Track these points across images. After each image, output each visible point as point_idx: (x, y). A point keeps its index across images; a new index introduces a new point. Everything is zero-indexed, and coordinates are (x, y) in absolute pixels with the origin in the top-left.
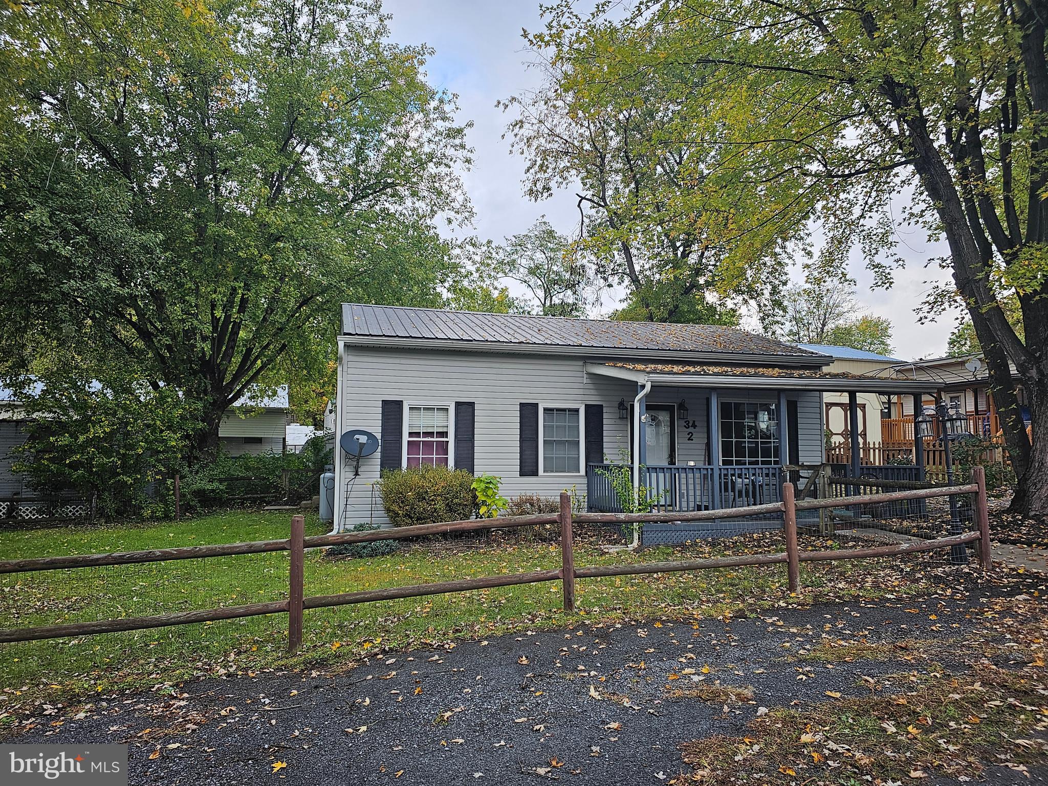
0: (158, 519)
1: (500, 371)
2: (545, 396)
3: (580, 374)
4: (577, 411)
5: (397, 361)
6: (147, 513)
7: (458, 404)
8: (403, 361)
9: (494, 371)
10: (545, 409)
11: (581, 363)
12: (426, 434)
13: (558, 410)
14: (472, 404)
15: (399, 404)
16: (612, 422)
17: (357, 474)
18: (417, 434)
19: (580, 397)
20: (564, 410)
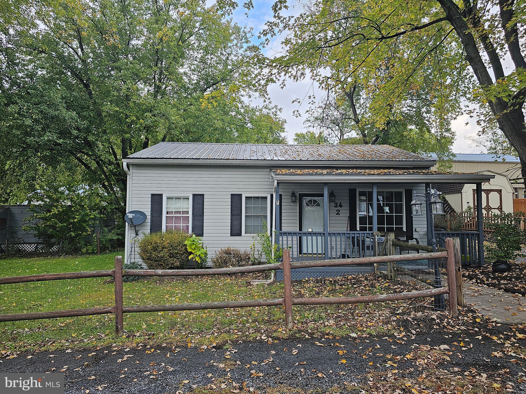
0: (89, 254)
1: (219, 176)
2: (246, 190)
3: (268, 177)
4: (266, 198)
5: (160, 172)
6: (84, 250)
7: (194, 195)
8: (163, 172)
9: (216, 176)
10: (246, 198)
11: (268, 170)
12: (176, 212)
13: (254, 198)
14: (203, 195)
15: (161, 195)
16: (288, 204)
17: (137, 235)
18: (172, 213)
19: (268, 190)
20: (258, 198)
